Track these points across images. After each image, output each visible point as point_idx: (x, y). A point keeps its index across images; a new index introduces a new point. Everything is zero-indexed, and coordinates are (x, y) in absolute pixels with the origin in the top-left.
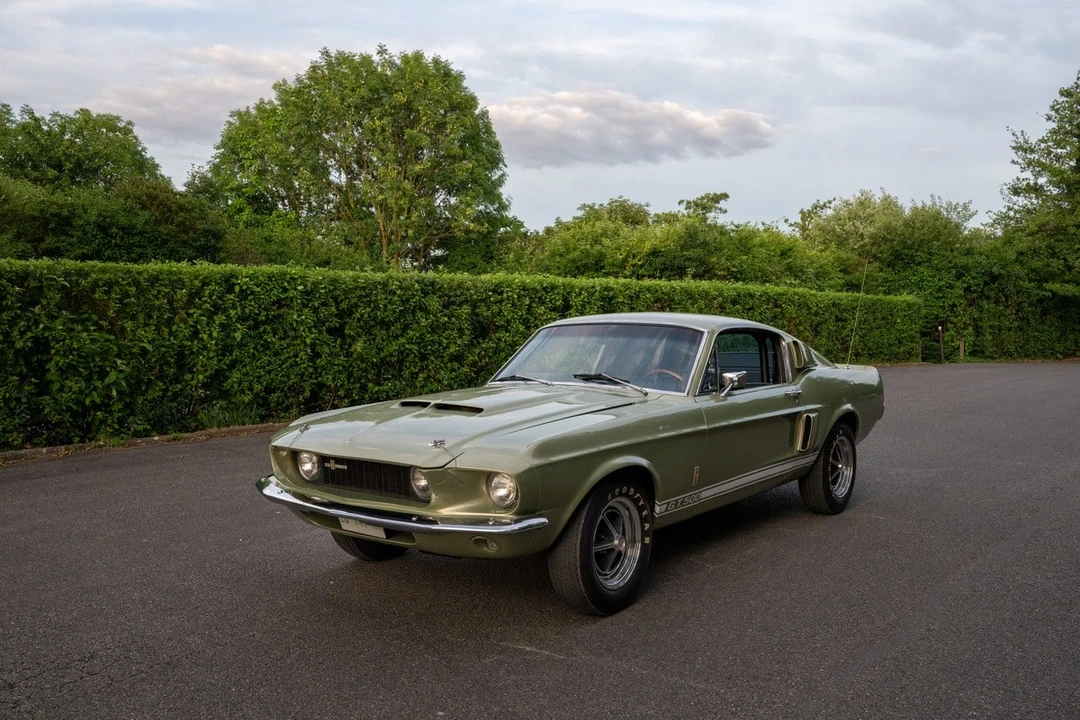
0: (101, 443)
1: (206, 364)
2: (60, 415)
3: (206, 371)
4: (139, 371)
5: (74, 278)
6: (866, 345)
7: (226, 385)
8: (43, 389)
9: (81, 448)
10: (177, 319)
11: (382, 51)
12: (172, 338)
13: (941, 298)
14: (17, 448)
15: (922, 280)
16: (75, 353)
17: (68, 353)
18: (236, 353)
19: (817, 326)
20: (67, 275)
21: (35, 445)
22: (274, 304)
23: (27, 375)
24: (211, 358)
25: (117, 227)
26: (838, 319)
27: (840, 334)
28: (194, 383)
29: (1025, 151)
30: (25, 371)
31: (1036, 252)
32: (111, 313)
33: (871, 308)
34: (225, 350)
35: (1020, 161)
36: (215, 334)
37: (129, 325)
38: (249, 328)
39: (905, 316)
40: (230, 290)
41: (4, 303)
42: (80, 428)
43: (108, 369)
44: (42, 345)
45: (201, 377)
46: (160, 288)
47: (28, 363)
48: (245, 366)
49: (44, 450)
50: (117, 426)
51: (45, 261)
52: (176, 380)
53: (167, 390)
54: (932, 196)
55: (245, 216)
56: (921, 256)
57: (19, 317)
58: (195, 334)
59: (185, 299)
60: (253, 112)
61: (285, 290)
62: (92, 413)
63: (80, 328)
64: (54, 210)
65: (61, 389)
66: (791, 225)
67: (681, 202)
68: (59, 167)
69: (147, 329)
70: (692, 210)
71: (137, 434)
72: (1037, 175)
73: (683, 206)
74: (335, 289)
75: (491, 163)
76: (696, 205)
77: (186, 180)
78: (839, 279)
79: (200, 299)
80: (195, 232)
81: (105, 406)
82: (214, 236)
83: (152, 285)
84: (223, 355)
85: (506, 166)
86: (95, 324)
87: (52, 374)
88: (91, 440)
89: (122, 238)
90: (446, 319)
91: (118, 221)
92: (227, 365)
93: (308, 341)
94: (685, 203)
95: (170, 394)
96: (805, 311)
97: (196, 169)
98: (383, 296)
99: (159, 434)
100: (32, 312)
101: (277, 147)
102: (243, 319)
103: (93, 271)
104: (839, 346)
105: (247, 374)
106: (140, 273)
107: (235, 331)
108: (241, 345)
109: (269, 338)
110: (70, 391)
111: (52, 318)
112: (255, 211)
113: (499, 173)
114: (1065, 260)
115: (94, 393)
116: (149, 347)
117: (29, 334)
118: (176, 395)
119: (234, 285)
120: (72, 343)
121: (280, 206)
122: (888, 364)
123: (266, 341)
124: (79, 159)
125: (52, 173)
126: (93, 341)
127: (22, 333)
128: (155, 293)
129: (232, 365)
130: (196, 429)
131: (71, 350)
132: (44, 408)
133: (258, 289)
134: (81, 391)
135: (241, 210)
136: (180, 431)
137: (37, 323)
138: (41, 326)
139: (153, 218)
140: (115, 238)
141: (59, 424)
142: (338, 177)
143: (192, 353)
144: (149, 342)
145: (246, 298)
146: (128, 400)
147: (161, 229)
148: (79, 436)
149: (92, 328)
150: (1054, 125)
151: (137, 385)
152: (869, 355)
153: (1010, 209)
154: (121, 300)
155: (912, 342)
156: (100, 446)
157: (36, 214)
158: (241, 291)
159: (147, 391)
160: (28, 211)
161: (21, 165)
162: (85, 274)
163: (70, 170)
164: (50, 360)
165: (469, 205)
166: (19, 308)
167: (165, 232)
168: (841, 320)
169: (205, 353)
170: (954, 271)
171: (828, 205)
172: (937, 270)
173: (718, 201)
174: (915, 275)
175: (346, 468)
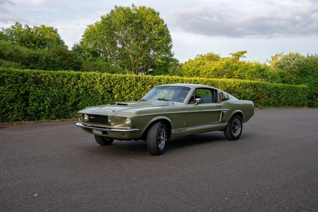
0: (43, 121)
1: (72, 100)
2: (32, 112)
3: (72, 102)
4: (53, 101)
5: (36, 75)
6: (287, 101)
7: (78, 106)
8: (27, 105)
9: (37, 122)
10: (64, 87)
11: (133, 6)
12: (62, 92)
13: (316, 86)
14: (20, 121)
15: (310, 80)
16: (36, 95)
17: (34, 95)
18: (80, 97)
19: (270, 94)
20: (34, 74)
21: (25, 121)
22: (92, 83)
23: (23, 101)
24: (73, 98)
25: (51, 61)
26: (277, 92)
27: (278, 97)
28: (68, 105)
30: (23, 100)
32: (46, 85)
33: (289, 89)
34: (78, 96)
36: (74, 91)
37: (51, 88)
38: (84, 90)
39: (302, 92)
40: (79, 79)
41: (18, 81)
42: (37, 117)
43: (45, 100)
44: (27, 93)
45: (70, 103)
46: (59, 78)
47: (24, 98)
48: (83, 101)
49: (27, 122)
50: (47, 116)
51: (29, 70)
52: (64, 104)
53: (61, 107)
55: (90, 58)
56: (310, 72)
57: (21, 85)
58: (69, 91)
59: (66, 81)
60: (94, 25)
61: (95, 79)
62: (40, 112)
63: (37, 88)
64: (33, 56)
65: (32, 105)
66: (269, 62)
68: (35, 43)
69: (56, 89)
70: (234, 57)
71: (52, 119)
73: (232, 55)
74: (110, 79)
75: (167, 41)
76: (236, 55)
77: (72, 47)
78: (279, 79)
79: (71, 81)
80: (73, 63)
81: (44, 111)
82: (79, 64)
83: (57, 77)
84: (77, 97)
85: (172, 42)
86: (42, 88)
87: (30, 101)
88: (40, 120)
89: (52, 64)
90: (143, 89)
91: (51, 59)
92: (78, 100)
93: (101, 94)
94: (232, 54)
95: (62, 108)
96: (265, 89)
97: (75, 43)
98: (124, 82)
99: (58, 119)
100: (25, 84)
101: (100, 36)
102: (82, 87)
103: (42, 73)
104: (277, 101)
105: (84, 103)
106: (54, 74)
107: (80, 91)
108: (82, 95)
109: (90, 93)
110: (35, 106)
111: (30, 86)
112: (93, 56)
113: (171, 44)
115: (41, 107)
116: (56, 94)
117: (24, 90)
118: (63, 108)
119: (80, 77)
120: (35, 93)
121: (101, 55)
122: (295, 108)
123: (89, 94)
124: (41, 40)
125: (33, 45)
126: (41, 92)
127: (22, 90)
128: (58, 79)
129: (80, 100)
130: (69, 118)
131: (35, 95)
132: (27, 110)
133: (87, 79)
134: (37, 106)
135: (89, 56)
136: (64, 119)
137: (26, 87)
138: (27, 88)
139: (61, 58)
140: (50, 64)
141: (31, 115)
142: (119, 46)
143: (68, 97)
144: (56, 93)
145: (83, 81)
146: (50, 109)
147: (63, 62)
148: (37, 119)
149: (41, 89)
151: (53, 105)
152: (288, 104)
154: (49, 81)
155: (304, 101)
156: (42, 122)
157: (28, 57)
158: (83, 79)
159: (55, 107)
160: (26, 56)
161: (24, 42)
162: (39, 74)
163: (38, 44)
164: (30, 97)
165: (160, 55)
166: (21, 83)
167: (65, 63)
168: (278, 93)
169: (72, 97)
171: (281, 55)
172: (315, 77)
173: (243, 54)
174: (307, 79)
175: (94, 118)
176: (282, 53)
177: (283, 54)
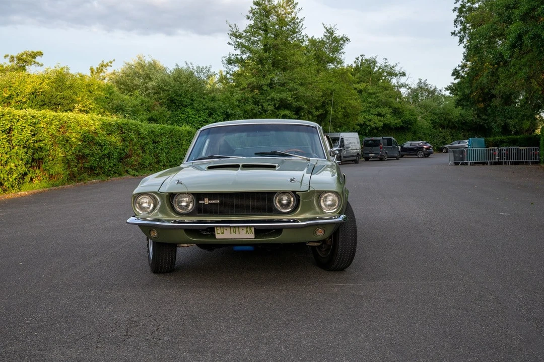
6: (168, 159)
15: (188, 117)
19: (144, 145)
26: (154, 142)
27: (155, 152)
29: (236, 37)
31: (246, 100)
35: (233, 43)
54: (186, 63)
56: (187, 101)
67: (6, 56)
70: (14, 63)
72: (243, 52)
73: (8, 60)
76: (18, 59)
78: (146, 115)
94: (9, 57)
104: (155, 159)
114: (263, 107)
150: (252, 22)
153: (228, 73)
170: (207, 111)
171: (109, 64)
172: (197, 110)
173: (34, 57)
174: (183, 114)
175: (218, 201)
176: (112, 60)
177: (113, 62)
